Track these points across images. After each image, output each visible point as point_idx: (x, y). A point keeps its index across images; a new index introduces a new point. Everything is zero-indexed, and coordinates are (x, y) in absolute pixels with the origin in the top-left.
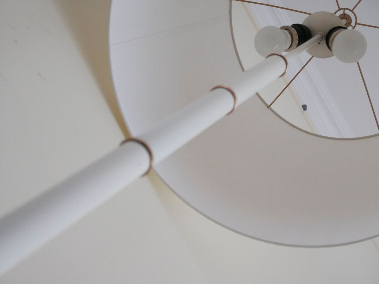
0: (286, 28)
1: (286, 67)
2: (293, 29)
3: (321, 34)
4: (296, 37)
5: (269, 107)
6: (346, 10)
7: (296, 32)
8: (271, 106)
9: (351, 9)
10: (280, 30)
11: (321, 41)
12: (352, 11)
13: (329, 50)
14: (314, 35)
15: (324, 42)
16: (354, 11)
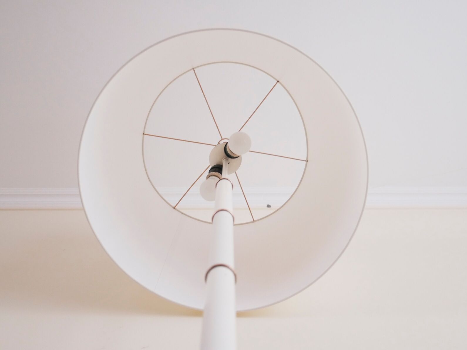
0: (209, 177)
1: (229, 180)
2: (211, 173)
3: (224, 159)
4: (217, 174)
5: (254, 221)
6: (220, 143)
7: (214, 172)
8: (255, 220)
9: (221, 139)
10: (207, 180)
11: (228, 161)
12: (222, 139)
13: (238, 158)
14: (222, 163)
15: (230, 160)
16: (223, 138)
